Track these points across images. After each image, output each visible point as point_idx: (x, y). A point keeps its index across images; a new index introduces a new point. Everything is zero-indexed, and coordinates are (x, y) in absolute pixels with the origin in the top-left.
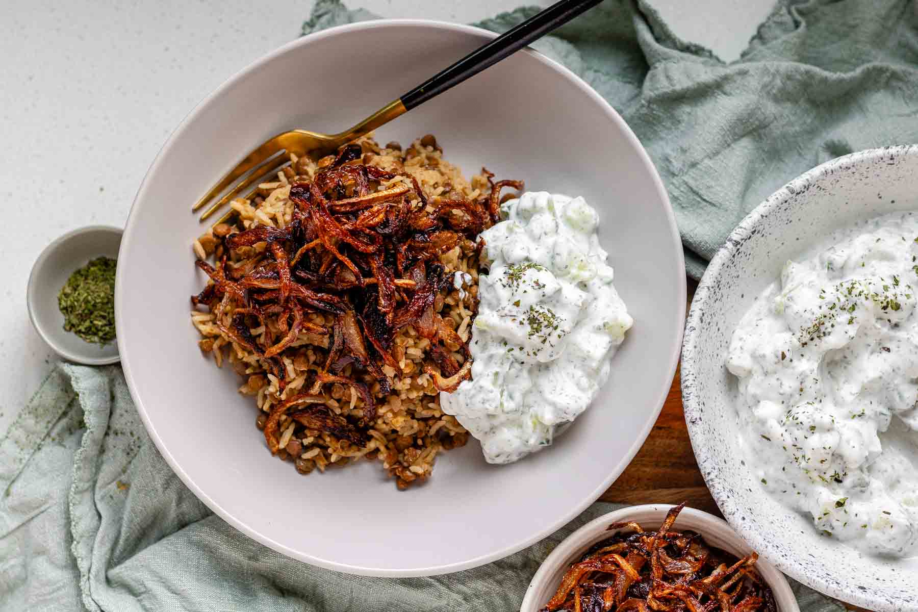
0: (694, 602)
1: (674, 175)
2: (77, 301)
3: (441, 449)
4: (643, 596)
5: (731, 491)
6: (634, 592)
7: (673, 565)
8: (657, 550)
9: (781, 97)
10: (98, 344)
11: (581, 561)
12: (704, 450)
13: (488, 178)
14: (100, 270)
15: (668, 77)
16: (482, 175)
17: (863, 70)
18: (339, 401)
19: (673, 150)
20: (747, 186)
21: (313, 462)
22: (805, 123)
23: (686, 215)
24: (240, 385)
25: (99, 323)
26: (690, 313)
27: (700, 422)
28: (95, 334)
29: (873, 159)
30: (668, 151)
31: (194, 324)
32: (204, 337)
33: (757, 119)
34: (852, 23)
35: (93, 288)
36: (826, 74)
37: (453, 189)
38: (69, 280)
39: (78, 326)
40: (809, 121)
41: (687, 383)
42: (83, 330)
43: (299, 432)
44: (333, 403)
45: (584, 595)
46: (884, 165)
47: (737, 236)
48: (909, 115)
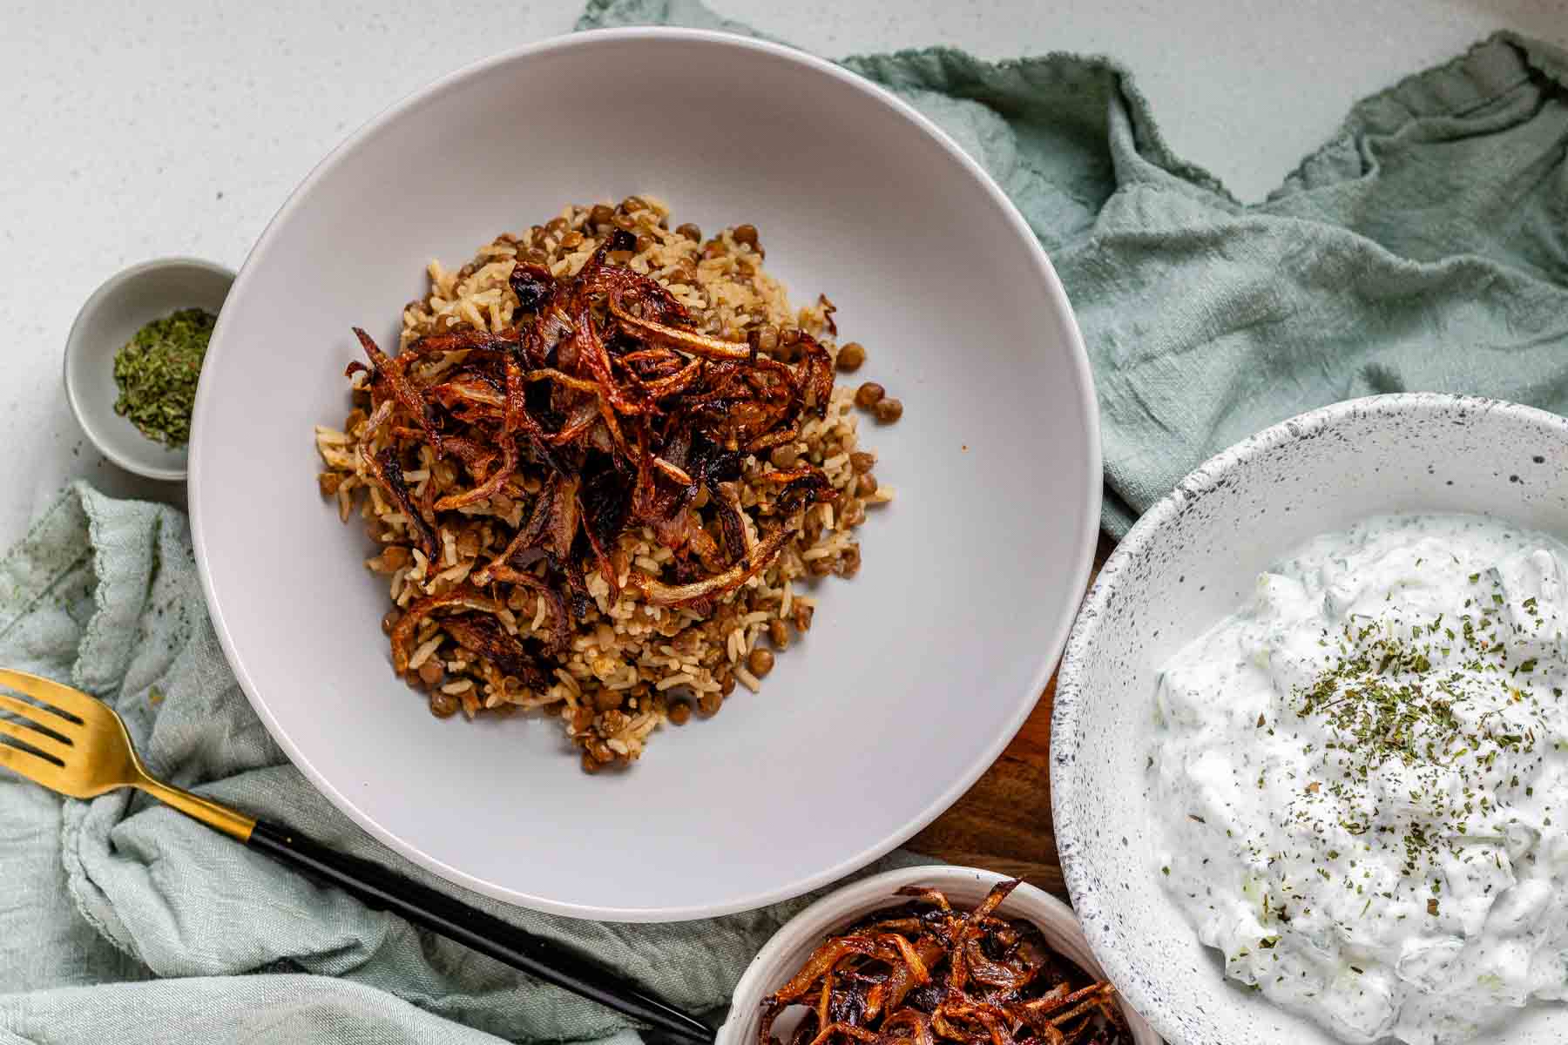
0: (1003, 1035)
1: (1114, 366)
2: (145, 370)
3: (664, 720)
4: (926, 1009)
5: (1097, 880)
6: (915, 1000)
7: (988, 970)
8: (965, 941)
9: (1314, 279)
10: (164, 445)
11: (846, 935)
12: (1068, 807)
13: (826, 312)
14: (189, 328)
15: (1139, 209)
16: (818, 306)
17: (1453, 264)
18: (517, 614)
19: (1122, 327)
20: (1227, 409)
21: (459, 699)
22: (1344, 326)
23: (1119, 436)
24: (369, 556)
25: (171, 412)
26: (1093, 589)
27: (1071, 763)
28: (161, 427)
29: (1432, 409)
30: (1115, 326)
31: (317, 445)
32: (332, 469)
33: (1266, 307)
34: (1454, 182)
35: (172, 355)
36: (1392, 258)
37: (765, 321)
38: (139, 334)
39: (138, 409)
40: (1350, 324)
41: (1066, 698)
42: (144, 417)
43: (447, 649)
44: (507, 616)
45: (838, 989)
46: (1448, 423)
47: (1193, 483)
48: (1508, 351)
